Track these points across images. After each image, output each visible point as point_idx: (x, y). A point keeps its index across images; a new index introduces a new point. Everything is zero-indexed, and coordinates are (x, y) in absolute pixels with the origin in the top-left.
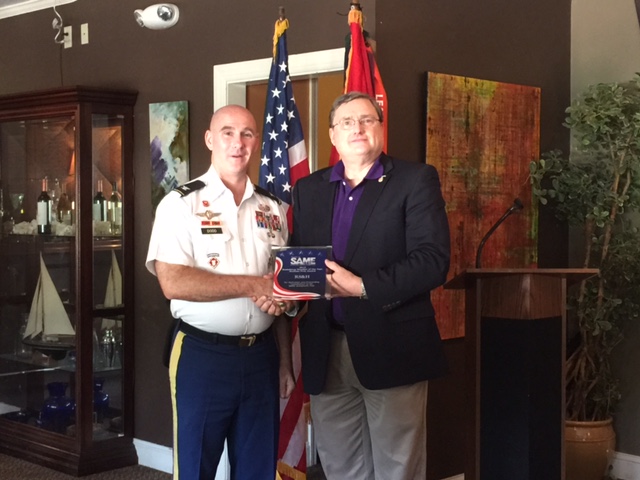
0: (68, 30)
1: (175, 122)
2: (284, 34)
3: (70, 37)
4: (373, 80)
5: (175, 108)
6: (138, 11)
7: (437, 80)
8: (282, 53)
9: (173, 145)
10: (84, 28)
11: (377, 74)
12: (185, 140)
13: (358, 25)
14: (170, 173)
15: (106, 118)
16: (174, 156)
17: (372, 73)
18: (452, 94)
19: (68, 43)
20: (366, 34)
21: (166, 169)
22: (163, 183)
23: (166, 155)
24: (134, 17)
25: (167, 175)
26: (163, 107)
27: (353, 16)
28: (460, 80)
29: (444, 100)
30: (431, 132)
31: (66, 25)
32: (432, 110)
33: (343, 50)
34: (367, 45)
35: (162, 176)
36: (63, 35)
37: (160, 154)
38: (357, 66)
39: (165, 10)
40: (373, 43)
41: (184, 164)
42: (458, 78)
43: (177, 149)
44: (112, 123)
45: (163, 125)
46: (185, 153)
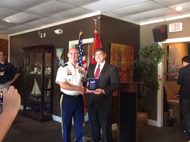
0: (42, 34)
1: (61, 52)
2: (82, 35)
3: (42, 36)
4: (99, 44)
5: (61, 49)
6: (55, 31)
7: (113, 45)
8: (81, 39)
9: (61, 57)
10: (45, 34)
11: (100, 43)
12: (63, 56)
13: (96, 33)
14: (60, 62)
15: (48, 51)
16: (61, 59)
17: (99, 43)
18: (116, 47)
19: (41, 37)
20: (98, 35)
21: (59, 61)
22: (59, 64)
23: (60, 59)
24: (54, 32)
25: (60, 63)
26: (59, 49)
27: (96, 31)
28: (117, 45)
29: (114, 49)
30: (111, 55)
31: (41, 33)
32: (112, 50)
33: (94, 38)
34: (98, 37)
35: (59, 63)
36: (40, 35)
37: (58, 58)
38: (96, 41)
39: (60, 30)
40: (99, 37)
41: (63, 61)
42: (117, 44)
43: (62, 58)
44: (49, 52)
45: (59, 53)
46: (63, 58)
